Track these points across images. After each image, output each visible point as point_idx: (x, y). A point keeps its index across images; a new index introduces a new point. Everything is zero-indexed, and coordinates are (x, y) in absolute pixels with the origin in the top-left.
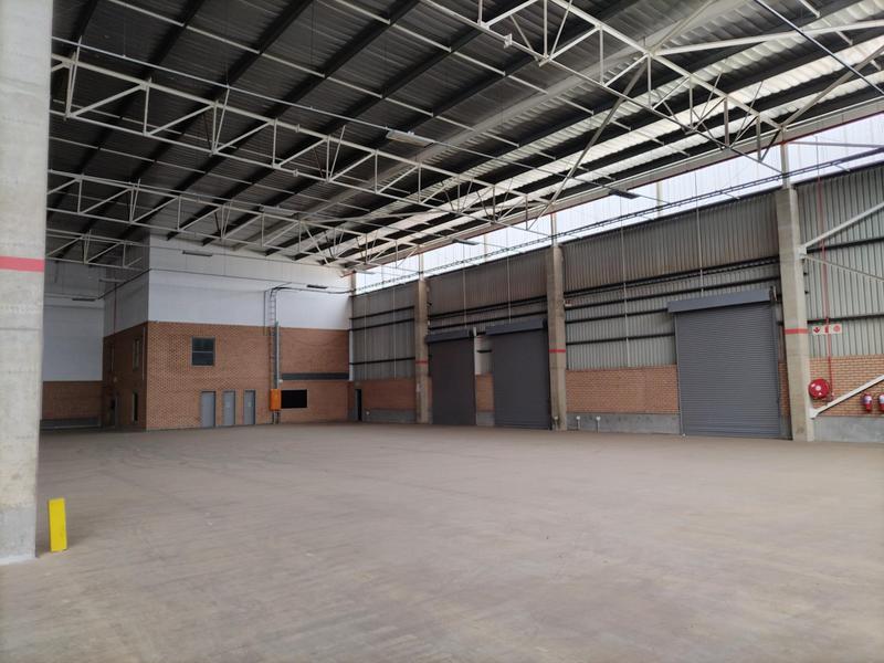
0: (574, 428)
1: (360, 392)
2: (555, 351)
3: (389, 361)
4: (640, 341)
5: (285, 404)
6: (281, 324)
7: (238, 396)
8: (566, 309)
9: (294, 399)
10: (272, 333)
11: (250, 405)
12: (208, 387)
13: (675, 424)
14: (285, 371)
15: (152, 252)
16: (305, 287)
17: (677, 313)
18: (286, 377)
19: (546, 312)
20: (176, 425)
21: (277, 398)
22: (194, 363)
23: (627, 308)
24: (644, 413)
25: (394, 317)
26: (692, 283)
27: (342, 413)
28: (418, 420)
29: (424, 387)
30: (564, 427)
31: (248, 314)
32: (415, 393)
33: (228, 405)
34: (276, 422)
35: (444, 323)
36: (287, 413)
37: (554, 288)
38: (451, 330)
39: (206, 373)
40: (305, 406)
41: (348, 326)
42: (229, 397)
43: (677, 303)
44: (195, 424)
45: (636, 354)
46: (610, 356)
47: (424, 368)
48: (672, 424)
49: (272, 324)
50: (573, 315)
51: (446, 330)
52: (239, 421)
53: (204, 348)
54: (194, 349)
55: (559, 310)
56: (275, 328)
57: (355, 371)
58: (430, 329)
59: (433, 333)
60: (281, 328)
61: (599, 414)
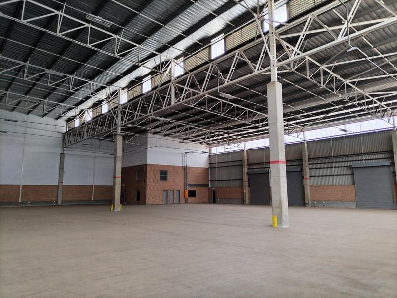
0: (314, 206)
1: (214, 192)
2: (306, 179)
3: (227, 180)
4: (339, 176)
5: (189, 196)
6: (188, 166)
7: (175, 192)
8: (309, 164)
9: (192, 194)
10: (185, 168)
11: (178, 195)
12: (166, 189)
13: (355, 204)
14: (189, 183)
15: (149, 139)
16: (201, 152)
17: (355, 168)
18: (189, 185)
19: (302, 165)
20: (156, 203)
21: (187, 193)
22: (161, 180)
23: (334, 165)
24: (342, 201)
25: (231, 164)
26: (359, 158)
27: (207, 200)
28: (244, 203)
29: (246, 190)
30: (310, 205)
31: (177, 162)
32: (243, 192)
33: (171, 196)
34: (186, 202)
35: (254, 167)
36: (190, 199)
37: (305, 157)
38: (257, 170)
39: (164, 183)
40: (195, 197)
41: (208, 167)
42: (171, 192)
43: (354, 164)
44: (161, 202)
45: (337, 181)
46: (327, 181)
47: (246, 183)
48: (353, 204)
49: (185, 165)
50: (312, 166)
51: (255, 170)
52: (175, 202)
53: (164, 174)
54: (161, 174)
55: (307, 165)
57: (211, 184)
58: (248, 169)
59: (250, 171)
61: (324, 201)
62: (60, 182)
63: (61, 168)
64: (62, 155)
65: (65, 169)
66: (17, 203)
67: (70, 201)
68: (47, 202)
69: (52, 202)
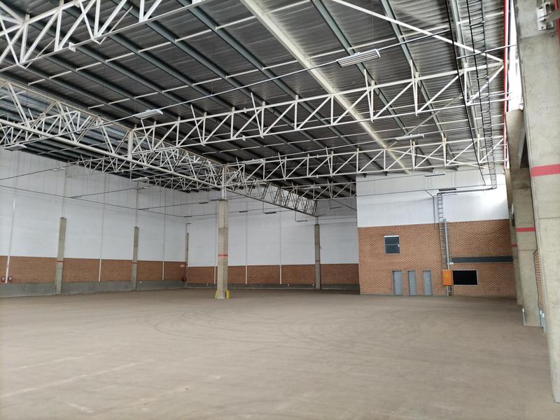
5: (456, 282)
6: (448, 220)
7: (418, 275)
9: (464, 278)
11: (428, 281)
14: (455, 255)
18: (455, 260)
20: (378, 292)
21: (448, 277)
22: (386, 252)
31: (424, 216)
33: (412, 280)
34: (449, 295)
36: (460, 289)
39: (395, 258)
40: (475, 283)
42: (412, 275)
44: (389, 292)
49: (441, 220)
52: (420, 292)
53: (392, 243)
54: (386, 244)
56: (443, 224)
60: (448, 223)
62: (318, 260)
63: (317, 244)
64: (317, 226)
65: (321, 244)
66: (278, 285)
67: (330, 285)
68: (306, 286)
69: (310, 285)
